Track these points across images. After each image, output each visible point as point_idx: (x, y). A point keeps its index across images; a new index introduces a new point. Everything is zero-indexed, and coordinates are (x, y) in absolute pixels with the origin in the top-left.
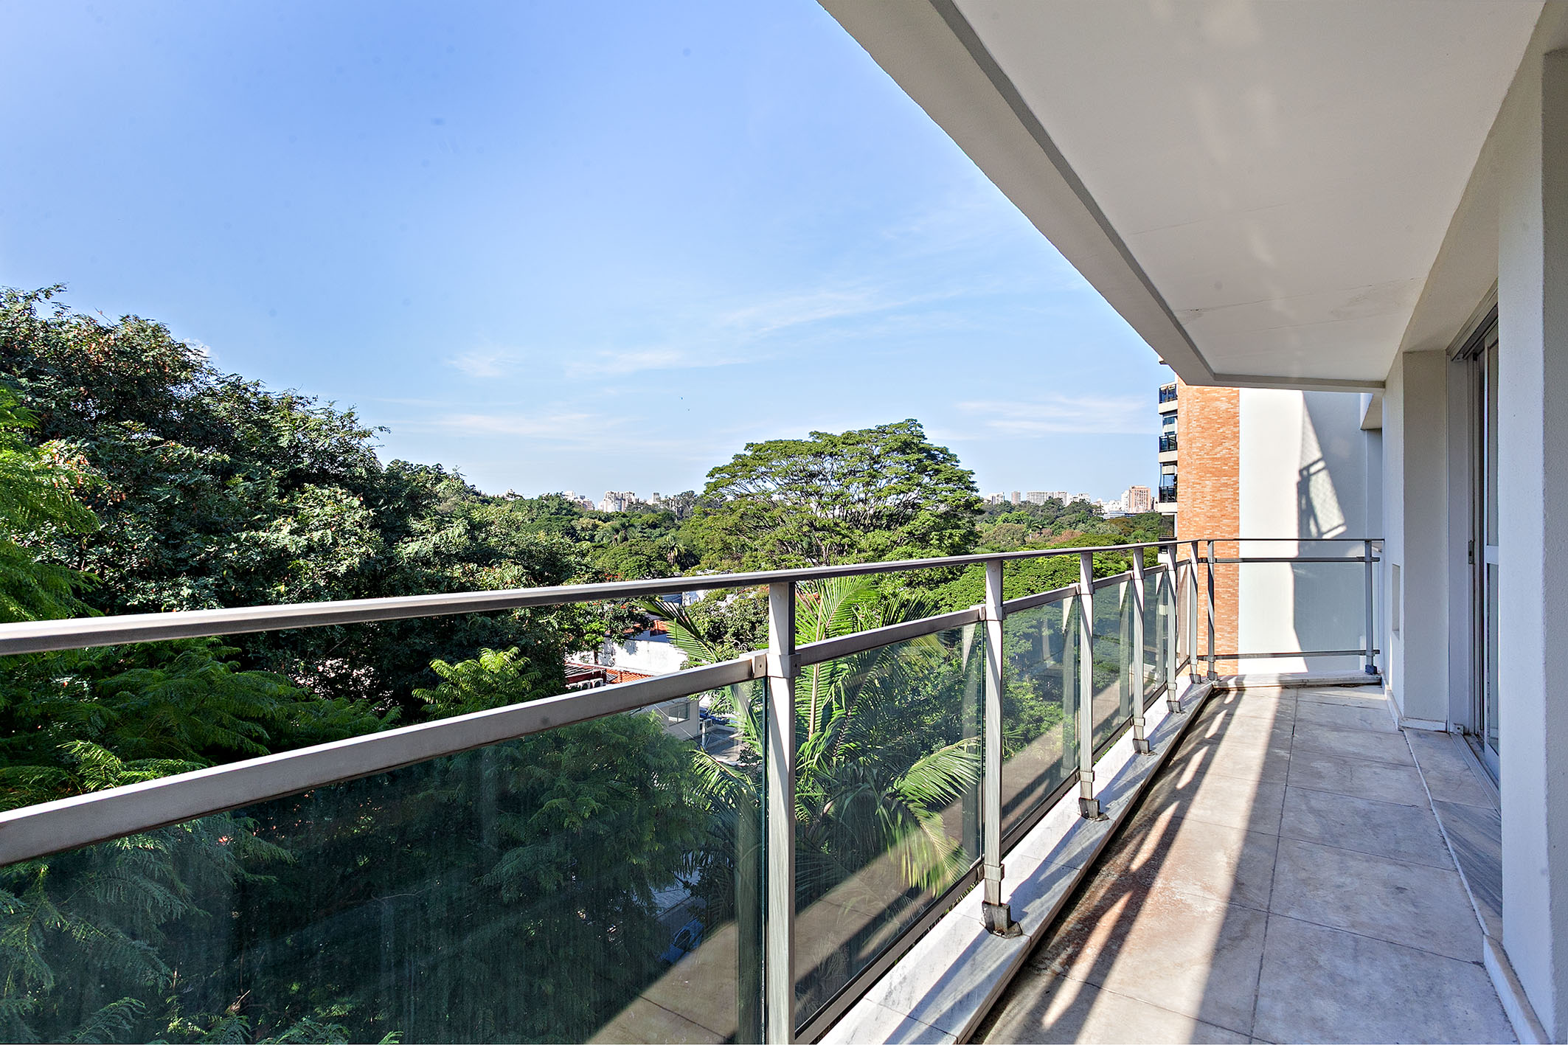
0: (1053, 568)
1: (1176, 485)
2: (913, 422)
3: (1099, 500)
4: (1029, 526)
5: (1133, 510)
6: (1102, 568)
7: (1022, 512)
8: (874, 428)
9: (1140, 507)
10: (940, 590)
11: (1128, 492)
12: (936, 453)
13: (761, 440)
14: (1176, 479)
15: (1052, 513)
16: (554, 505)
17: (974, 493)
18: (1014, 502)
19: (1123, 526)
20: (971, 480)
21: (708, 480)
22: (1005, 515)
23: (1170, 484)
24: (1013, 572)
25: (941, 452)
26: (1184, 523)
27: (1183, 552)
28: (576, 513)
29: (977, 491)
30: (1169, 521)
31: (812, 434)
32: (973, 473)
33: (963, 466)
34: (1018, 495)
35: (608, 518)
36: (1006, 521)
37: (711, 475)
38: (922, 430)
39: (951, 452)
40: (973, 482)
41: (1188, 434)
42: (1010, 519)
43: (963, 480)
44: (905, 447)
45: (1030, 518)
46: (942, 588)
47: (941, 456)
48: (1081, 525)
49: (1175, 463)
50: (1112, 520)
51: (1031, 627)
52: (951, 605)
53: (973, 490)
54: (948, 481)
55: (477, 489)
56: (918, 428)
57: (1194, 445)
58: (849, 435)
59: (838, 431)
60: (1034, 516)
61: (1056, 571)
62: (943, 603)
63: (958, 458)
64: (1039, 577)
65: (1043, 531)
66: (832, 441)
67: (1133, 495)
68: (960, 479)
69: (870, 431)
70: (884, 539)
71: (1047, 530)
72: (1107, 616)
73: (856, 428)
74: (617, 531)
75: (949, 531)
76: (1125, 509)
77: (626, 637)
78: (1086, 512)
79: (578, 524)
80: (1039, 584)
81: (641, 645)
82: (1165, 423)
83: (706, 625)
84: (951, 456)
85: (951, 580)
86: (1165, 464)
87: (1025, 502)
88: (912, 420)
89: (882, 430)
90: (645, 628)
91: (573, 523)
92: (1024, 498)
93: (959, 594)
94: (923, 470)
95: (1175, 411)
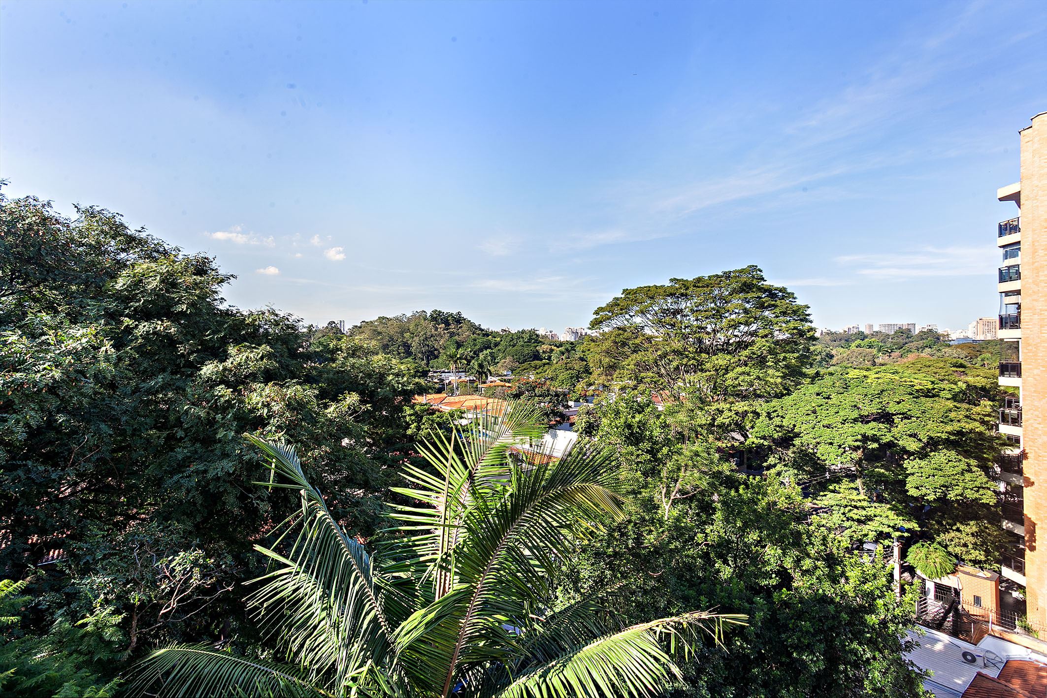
0: (880, 388)
1: (1019, 313)
2: (754, 268)
3: (946, 329)
4: (879, 351)
5: (981, 337)
6: (934, 389)
7: (873, 339)
8: (720, 274)
9: (988, 335)
10: (773, 404)
11: (975, 323)
12: (776, 292)
13: (634, 287)
14: (1019, 307)
15: (901, 341)
16: (526, 337)
17: (809, 324)
18: (867, 332)
19: (969, 351)
20: (807, 313)
21: (595, 316)
22: (858, 342)
23: (1012, 311)
24: (842, 390)
25: (780, 291)
26: (1030, 348)
27: (1029, 376)
28: (541, 342)
29: (811, 322)
30: (1015, 346)
31: (671, 280)
32: (808, 307)
33: (800, 302)
34: (871, 326)
35: (561, 345)
36: (859, 346)
37: (596, 313)
38: (762, 274)
39: (789, 291)
40: (809, 315)
41: (1033, 263)
42: (862, 345)
43: (800, 313)
44: (746, 287)
45: (880, 344)
46: (775, 402)
47: (780, 294)
48: (928, 350)
49: (1018, 292)
50: (957, 346)
51: (856, 441)
52: (782, 417)
53: (807, 321)
54: (784, 313)
55: (482, 327)
56: (759, 272)
57: (1041, 274)
58: (699, 280)
59: (690, 277)
60: (885, 342)
61: (882, 391)
62: (775, 414)
63: (795, 296)
64: (866, 395)
65: (892, 354)
66: (685, 284)
67: (980, 326)
68: (795, 312)
69: (717, 276)
70: (725, 362)
71: (897, 353)
72: (939, 435)
73: (706, 274)
74: (563, 354)
75: (783, 355)
76: (971, 335)
77: (551, 427)
78: (933, 339)
79: (541, 349)
80: (866, 401)
81: (560, 433)
82: (1006, 257)
83: (583, 424)
84: (789, 294)
85: (785, 395)
86: (1007, 294)
87: (877, 332)
88: (753, 266)
89: (727, 275)
90: (564, 420)
91: (537, 348)
92: (876, 329)
93: (789, 408)
94: (762, 306)
95: (1019, 243)
